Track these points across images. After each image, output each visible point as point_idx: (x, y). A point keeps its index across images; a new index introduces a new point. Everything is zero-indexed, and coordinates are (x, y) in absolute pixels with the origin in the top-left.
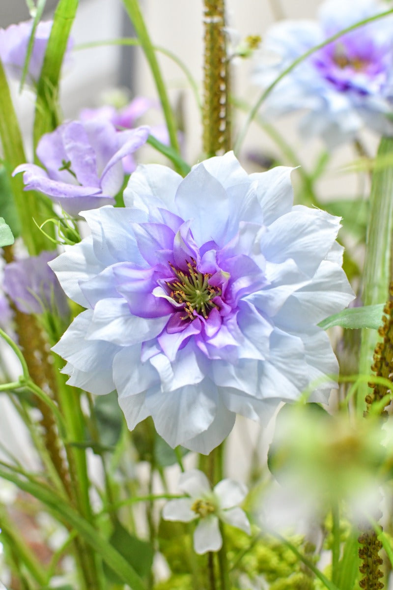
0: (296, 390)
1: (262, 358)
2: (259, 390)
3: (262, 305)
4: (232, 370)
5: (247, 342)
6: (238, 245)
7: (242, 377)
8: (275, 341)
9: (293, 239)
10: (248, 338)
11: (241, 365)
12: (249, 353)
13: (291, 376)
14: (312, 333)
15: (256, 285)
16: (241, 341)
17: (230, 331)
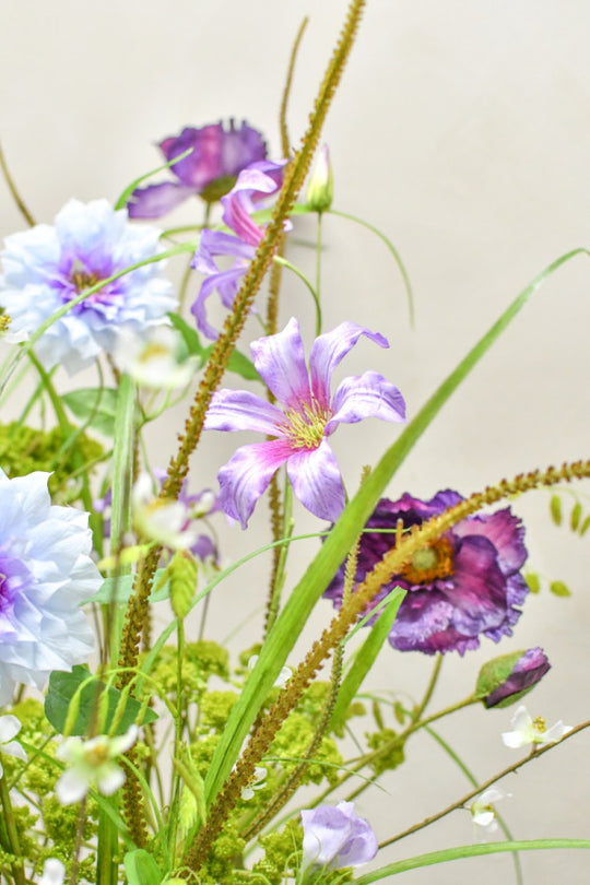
0: (63, 662)
1: (36, 640)
2: (35, 664)
3: (32, 596)
4: (12, 649)
5: (23, 628)
6: (10, 550)
7: (21, 655)
8: (45, 623)
9: (54, 542)
10: (23, 623)
11: (19, 645)
12: (26, 636)
13: (59, 652)
14: (72, 612)
15: (27, 582)
16: (18, 628)
17: (8, 618)
